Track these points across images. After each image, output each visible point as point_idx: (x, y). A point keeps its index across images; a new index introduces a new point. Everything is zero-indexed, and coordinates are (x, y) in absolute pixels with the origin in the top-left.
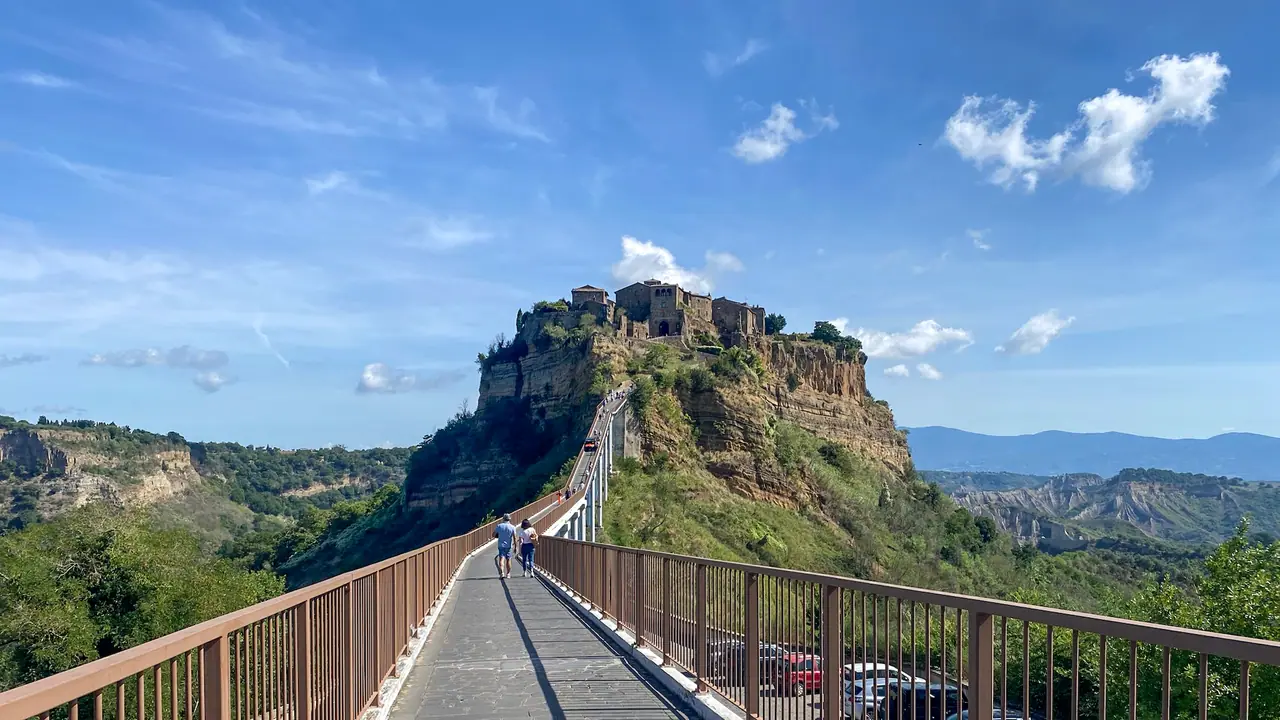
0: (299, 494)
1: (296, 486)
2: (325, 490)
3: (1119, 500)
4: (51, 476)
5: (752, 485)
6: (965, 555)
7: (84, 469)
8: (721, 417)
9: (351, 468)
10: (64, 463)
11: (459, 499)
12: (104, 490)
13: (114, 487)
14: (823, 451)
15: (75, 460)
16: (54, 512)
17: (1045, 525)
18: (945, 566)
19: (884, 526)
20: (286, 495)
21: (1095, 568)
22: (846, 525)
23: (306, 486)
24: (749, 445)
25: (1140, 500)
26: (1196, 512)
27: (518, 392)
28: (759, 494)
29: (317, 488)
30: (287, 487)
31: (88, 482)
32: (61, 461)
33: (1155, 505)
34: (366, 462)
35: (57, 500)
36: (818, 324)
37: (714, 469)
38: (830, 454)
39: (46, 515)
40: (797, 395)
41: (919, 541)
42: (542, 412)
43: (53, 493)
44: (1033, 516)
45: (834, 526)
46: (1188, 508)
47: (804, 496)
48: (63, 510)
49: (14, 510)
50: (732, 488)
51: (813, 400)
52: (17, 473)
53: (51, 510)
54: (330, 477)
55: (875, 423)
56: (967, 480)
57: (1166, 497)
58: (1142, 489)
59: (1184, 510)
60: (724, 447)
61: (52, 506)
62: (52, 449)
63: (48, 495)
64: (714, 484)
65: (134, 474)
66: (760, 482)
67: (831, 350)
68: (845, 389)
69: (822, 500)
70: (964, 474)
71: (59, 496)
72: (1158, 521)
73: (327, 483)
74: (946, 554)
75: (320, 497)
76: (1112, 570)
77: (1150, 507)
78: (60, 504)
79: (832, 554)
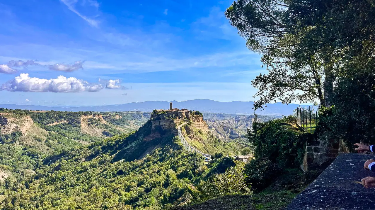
0: (51, 125)
1: (50, 123)
2: (58, 124)
3: (249, 123)
4: (4, 124)
5: (193, 138)
6: (217, 146)
7: (11, 122)
8: (189, 130)
9: (64, 118)
10: (7, 121)
11: (151, 140)
12: (16, 127)
13: (19, 126)
14: (199, 131)
15: (10, 120)
16: (5, 133)
17: (232, 130)
18: (215, 148)
19: (208, 143)
20: (48, 125)
21: (236, 144)
22: (203, 143)
23: (53, 122)
24: (193, 134)
27: (159, 124)
28: (194, 140)
29: (55, 123)
30: (48, 123)
31: (13, 125)
32: (6, 120)
34: (68, 116)
35: (5, 130)
36: (197, 111)
37: (189, 137)
38: (200, 132)
39: (4, 134)
40: (195, 123)
41: (212, 145)
42: (163, 128)
43: (4, 128)
44: (229, 128)
45: (202, 143)
47: (199, 140)
48: (7, 133)
50: (191, 139)
51: (197, 123)
53: (4, 132)
54: (59, 120)
55: (204, 125)
60: (190, 134)
61: (5, 132)
62: (3, 117)
63: (3, 129)
64: (189, 139)
65: (22, 123)
66: (194, 138)
67: (199, 116)
68: (201, 121)
69: (201, 140)
70: (214, 114)
71: (6, 129)
73: (58, 122)
74: (215, 146)
75: (57, 125)
76: (239, 145)
78: (6, 131)
79: (202, 147)
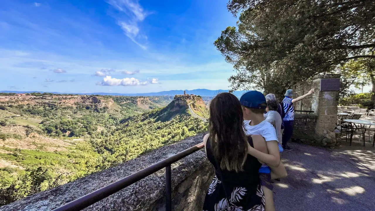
0: (123, 103)
4: (99, 103)
5: (197, 110)
8: (195, 106)
9: (129, 99)
11: (174, 111)
12: (105, 105)
13: (107, 104)
14: (200, 106)
15: (102, 101)
23: (123, 102)
27: (179, 103)
29: (125, 102)
30: (121, 102)
31: (104, 104)
32: (100, 101)
34: (131, 99)
36: (199, 95)
39: (99, 108)
40: (197, 102)
41: (207, 113)
42: (181, 104)
45: (202, 113)
47: (200, 111)
49: (95, 107)
51: (199, 102)
52: (94, 102)
54: (126, 101)
55: (203, 103)
60: (195, 108)
62: (99, 99)
65: (108, 102)
67: (200, 98)
68: (201, 101)
71: (100, 105)
73: (126, 102)
79: (202, 115)
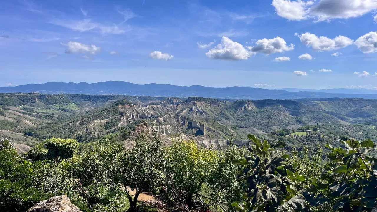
3: (194, 107)
25: (199, 107)
26: (213, 111)
33: (203, 109)
46: (211, 110)
56: (137, 98)
57: (205, 106)
58: (199, 104)
59: (210, 110)
70: (136, 97)
72: (205, 114)
77: (202, 109)
